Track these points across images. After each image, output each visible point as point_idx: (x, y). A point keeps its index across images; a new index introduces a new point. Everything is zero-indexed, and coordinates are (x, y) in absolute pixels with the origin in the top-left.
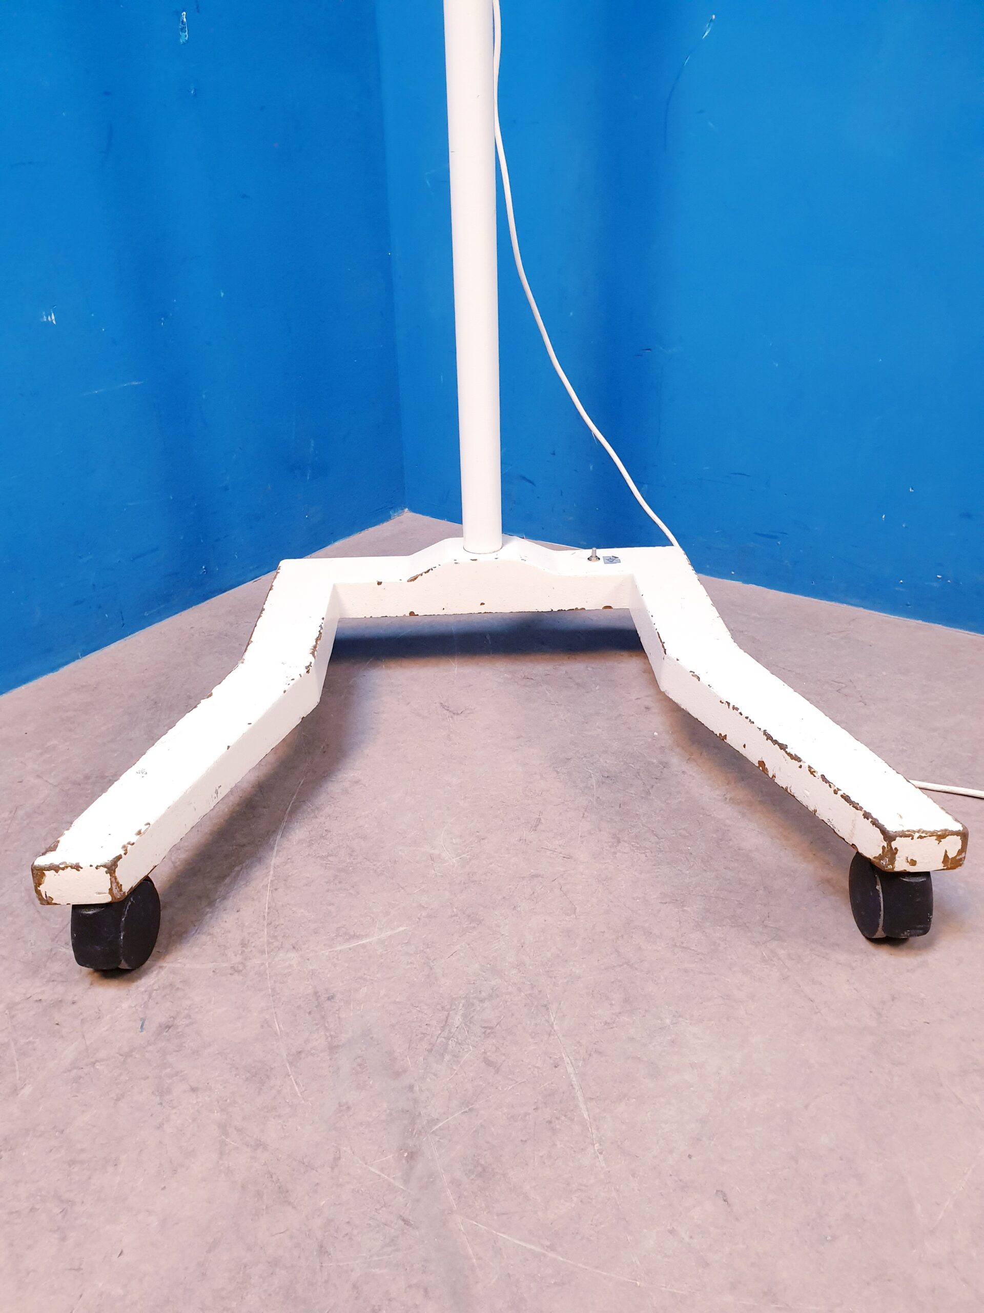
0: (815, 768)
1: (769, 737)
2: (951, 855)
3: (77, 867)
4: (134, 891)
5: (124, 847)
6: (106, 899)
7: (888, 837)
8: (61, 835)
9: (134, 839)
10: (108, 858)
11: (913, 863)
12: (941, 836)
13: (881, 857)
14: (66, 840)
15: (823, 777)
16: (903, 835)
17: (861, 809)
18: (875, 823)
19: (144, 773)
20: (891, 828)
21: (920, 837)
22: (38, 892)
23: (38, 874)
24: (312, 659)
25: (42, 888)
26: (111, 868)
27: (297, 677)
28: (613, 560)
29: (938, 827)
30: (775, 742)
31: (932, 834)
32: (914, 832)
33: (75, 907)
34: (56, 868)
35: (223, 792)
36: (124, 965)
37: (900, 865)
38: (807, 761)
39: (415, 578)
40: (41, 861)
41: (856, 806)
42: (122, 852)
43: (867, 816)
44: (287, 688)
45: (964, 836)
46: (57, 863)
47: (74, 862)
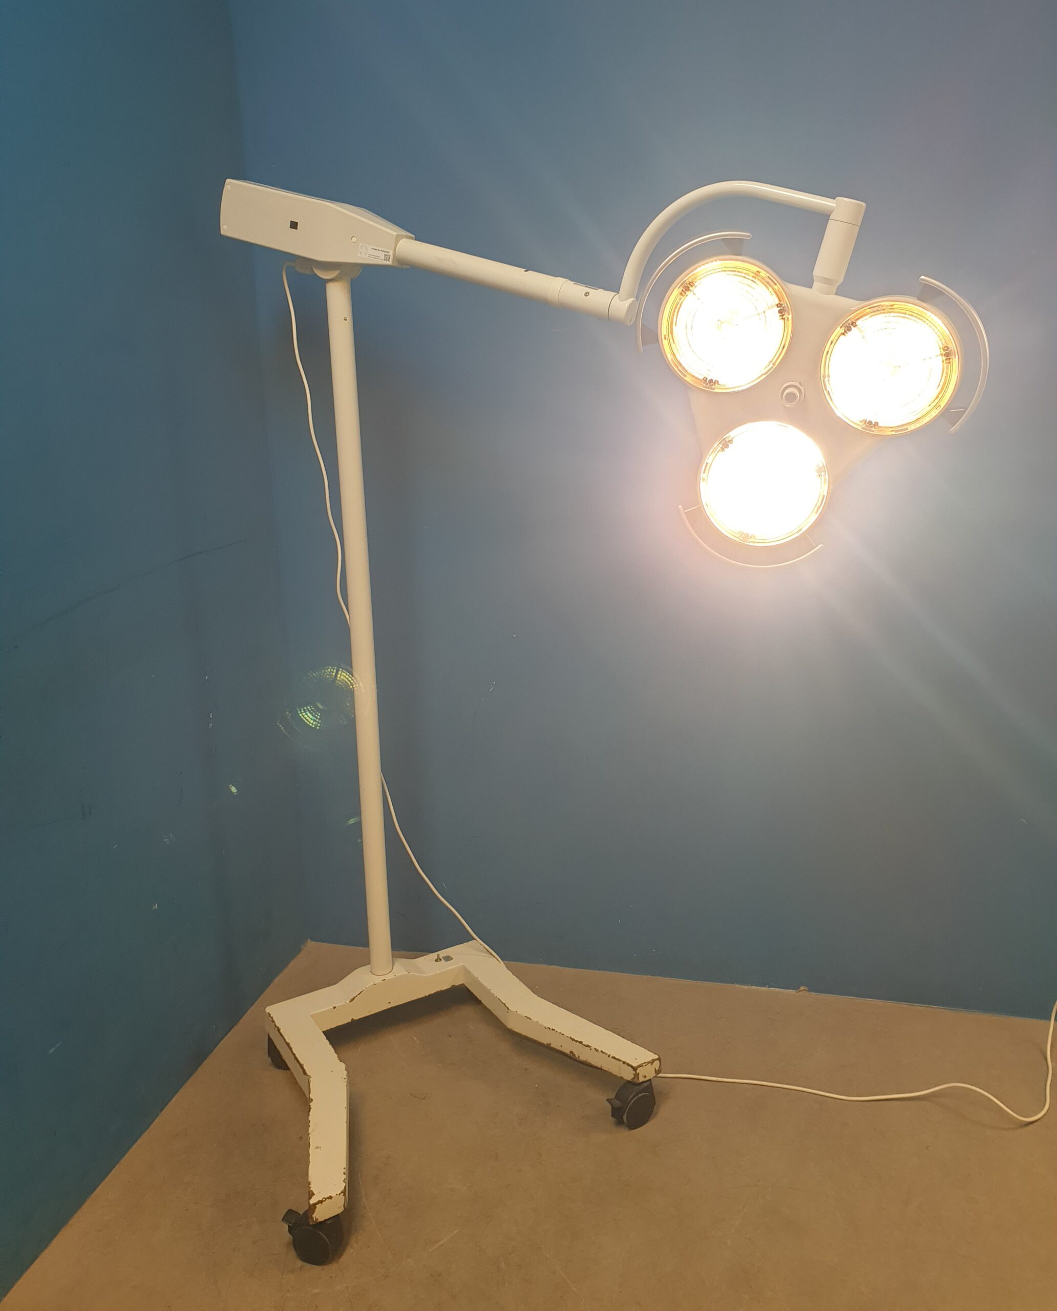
0: (597, 1048)
1: (573, 1040)
2: (657, 1069)
3: (330, 1197)
5: (344, 1181)
6: (342, 1211)
7: (635, 1069)
8: (309, 1187)
9: (345, 1177)
10: (342, 1189)
11: (645, 1077)
12: (652, 1062)
13: (634, 1078)
14: (315, 1188)
15: (602, 1051)
16: (640, 1066)
17: (621, 1061)
18: (628, 1065)
19: (317, 1148)
20: (635, 1065)
21: (646, 1065)
23: (311, 1209)
25: (315, 1215)
26: (344, 1194)
28: (450, 958)
29: (650, 1059)
30: (577, 1041)
31: (649, 1063)
32: (643, 1064)
34: (321, 1202)
37: (641, 1079)
38: (593, 1047)
39: (353, 999)
40: (312, 1201)
41: (619, 1060)
42: (345, 1185)
43: (624, 1063)
45: (659, 1060)
46: (321, 1199)
47: (329, 1196)
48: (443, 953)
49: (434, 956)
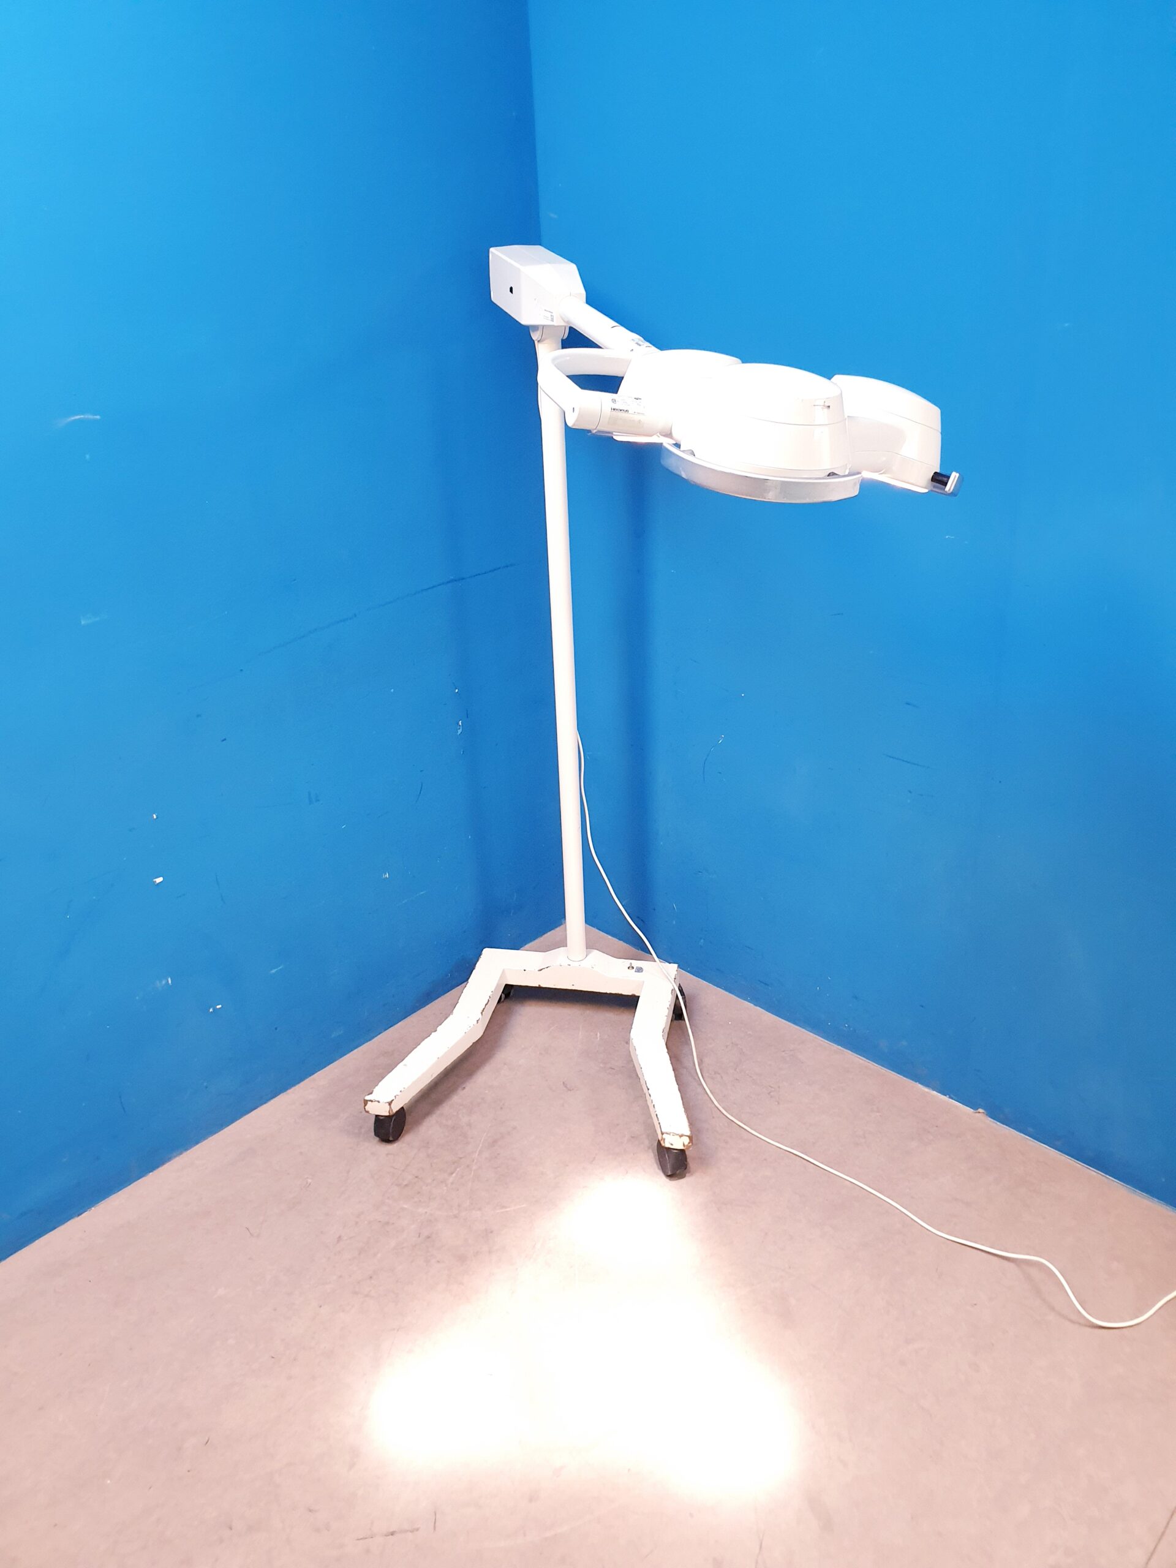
0: (654, 1102)
2: (686, 1143)
3: (379, 1102)
4: (397, 1112)
6: (387, 1114)
7: (662, 1133)
8: (374, 1088)
9: (399, 1093)
10: (390, 1100)
11: (672, 1145)
12: (681, 1136)
14: (377, 1090)
15: (655, 1106)
16: (667, 1133)
18: (660, 1127)
19: (405, 1065)
20: (663, 1131)
21: (674, 1136)
22: (365, 1109)
23: (366, 1102)
24: (480, 1016)
25: (366, 1107)
26: (390, 1104)
27: (472, 1026)
28: (640, 970)
29: (681, 1133)
30: (648, 1088)
31: (677, 1135)
32: (672, 1133)
33: (377, 1116)
34: (371, 1101)
35: (434, 1076)
36: (391, 1139)
37: (667, 1145)
38: (653, 1098)
39: (541, 970)
40: (367, 1098)
41: (658, 1120)
42: (394, 1098)
43: (659, 1123)
44: (467, 1031)
45: (690, 1138)
46: (372, 1099)
47: (378, 1100)
48: (636, 964)
49: (628, 962)
